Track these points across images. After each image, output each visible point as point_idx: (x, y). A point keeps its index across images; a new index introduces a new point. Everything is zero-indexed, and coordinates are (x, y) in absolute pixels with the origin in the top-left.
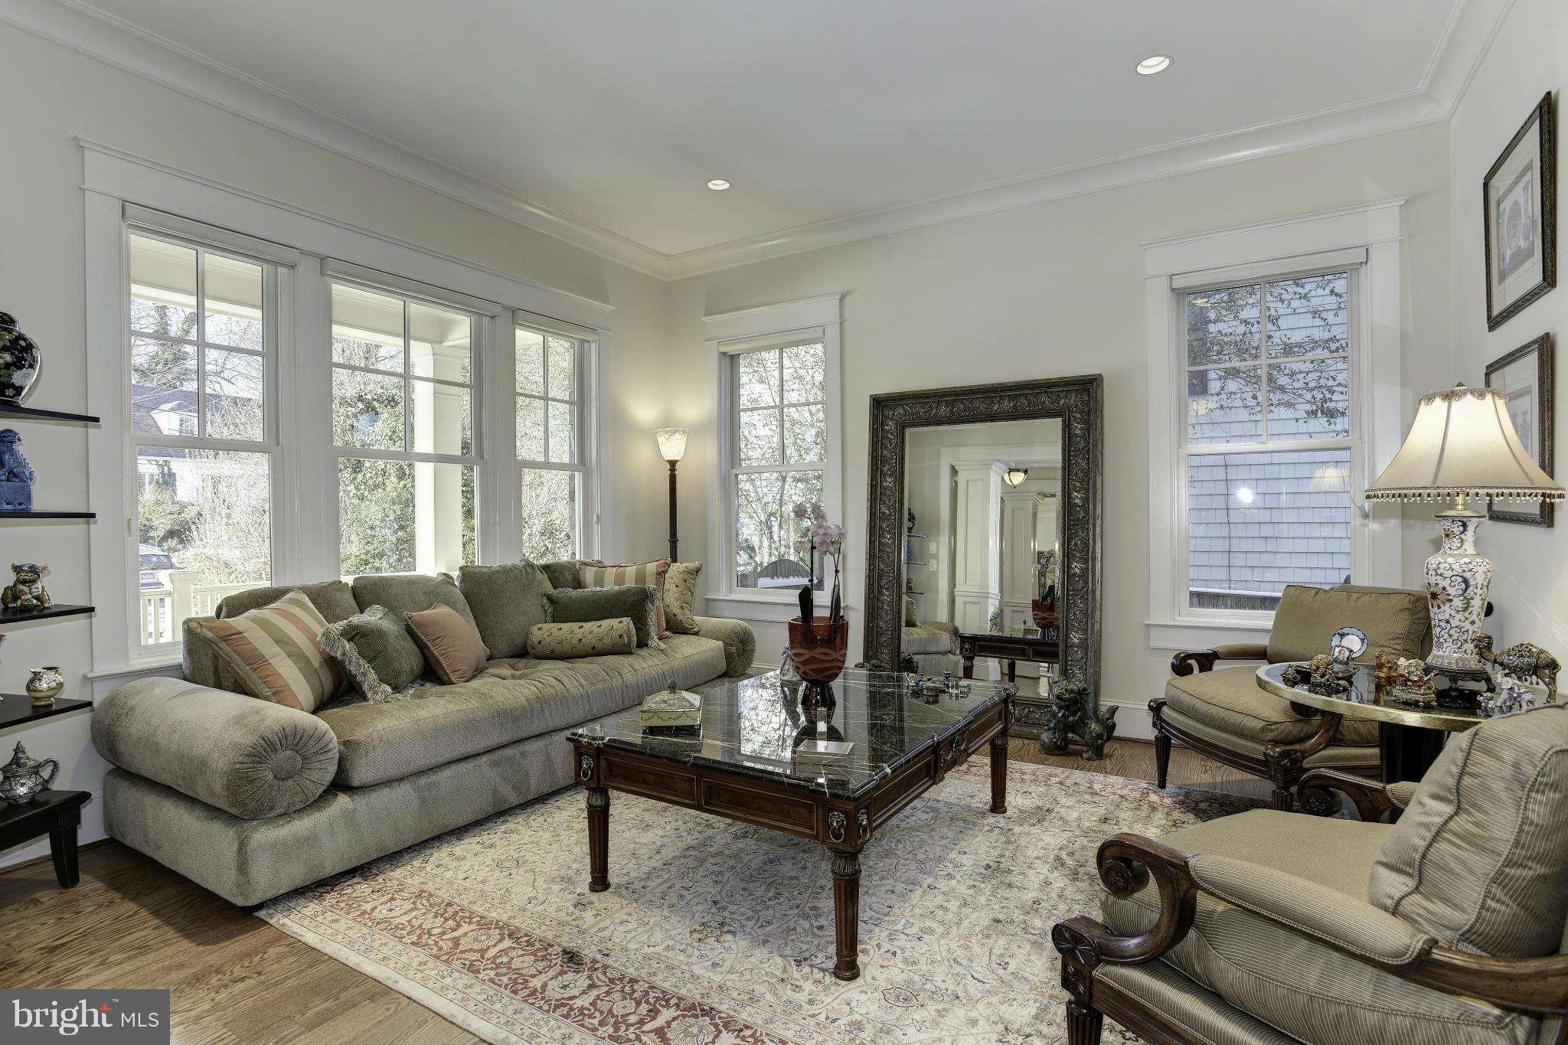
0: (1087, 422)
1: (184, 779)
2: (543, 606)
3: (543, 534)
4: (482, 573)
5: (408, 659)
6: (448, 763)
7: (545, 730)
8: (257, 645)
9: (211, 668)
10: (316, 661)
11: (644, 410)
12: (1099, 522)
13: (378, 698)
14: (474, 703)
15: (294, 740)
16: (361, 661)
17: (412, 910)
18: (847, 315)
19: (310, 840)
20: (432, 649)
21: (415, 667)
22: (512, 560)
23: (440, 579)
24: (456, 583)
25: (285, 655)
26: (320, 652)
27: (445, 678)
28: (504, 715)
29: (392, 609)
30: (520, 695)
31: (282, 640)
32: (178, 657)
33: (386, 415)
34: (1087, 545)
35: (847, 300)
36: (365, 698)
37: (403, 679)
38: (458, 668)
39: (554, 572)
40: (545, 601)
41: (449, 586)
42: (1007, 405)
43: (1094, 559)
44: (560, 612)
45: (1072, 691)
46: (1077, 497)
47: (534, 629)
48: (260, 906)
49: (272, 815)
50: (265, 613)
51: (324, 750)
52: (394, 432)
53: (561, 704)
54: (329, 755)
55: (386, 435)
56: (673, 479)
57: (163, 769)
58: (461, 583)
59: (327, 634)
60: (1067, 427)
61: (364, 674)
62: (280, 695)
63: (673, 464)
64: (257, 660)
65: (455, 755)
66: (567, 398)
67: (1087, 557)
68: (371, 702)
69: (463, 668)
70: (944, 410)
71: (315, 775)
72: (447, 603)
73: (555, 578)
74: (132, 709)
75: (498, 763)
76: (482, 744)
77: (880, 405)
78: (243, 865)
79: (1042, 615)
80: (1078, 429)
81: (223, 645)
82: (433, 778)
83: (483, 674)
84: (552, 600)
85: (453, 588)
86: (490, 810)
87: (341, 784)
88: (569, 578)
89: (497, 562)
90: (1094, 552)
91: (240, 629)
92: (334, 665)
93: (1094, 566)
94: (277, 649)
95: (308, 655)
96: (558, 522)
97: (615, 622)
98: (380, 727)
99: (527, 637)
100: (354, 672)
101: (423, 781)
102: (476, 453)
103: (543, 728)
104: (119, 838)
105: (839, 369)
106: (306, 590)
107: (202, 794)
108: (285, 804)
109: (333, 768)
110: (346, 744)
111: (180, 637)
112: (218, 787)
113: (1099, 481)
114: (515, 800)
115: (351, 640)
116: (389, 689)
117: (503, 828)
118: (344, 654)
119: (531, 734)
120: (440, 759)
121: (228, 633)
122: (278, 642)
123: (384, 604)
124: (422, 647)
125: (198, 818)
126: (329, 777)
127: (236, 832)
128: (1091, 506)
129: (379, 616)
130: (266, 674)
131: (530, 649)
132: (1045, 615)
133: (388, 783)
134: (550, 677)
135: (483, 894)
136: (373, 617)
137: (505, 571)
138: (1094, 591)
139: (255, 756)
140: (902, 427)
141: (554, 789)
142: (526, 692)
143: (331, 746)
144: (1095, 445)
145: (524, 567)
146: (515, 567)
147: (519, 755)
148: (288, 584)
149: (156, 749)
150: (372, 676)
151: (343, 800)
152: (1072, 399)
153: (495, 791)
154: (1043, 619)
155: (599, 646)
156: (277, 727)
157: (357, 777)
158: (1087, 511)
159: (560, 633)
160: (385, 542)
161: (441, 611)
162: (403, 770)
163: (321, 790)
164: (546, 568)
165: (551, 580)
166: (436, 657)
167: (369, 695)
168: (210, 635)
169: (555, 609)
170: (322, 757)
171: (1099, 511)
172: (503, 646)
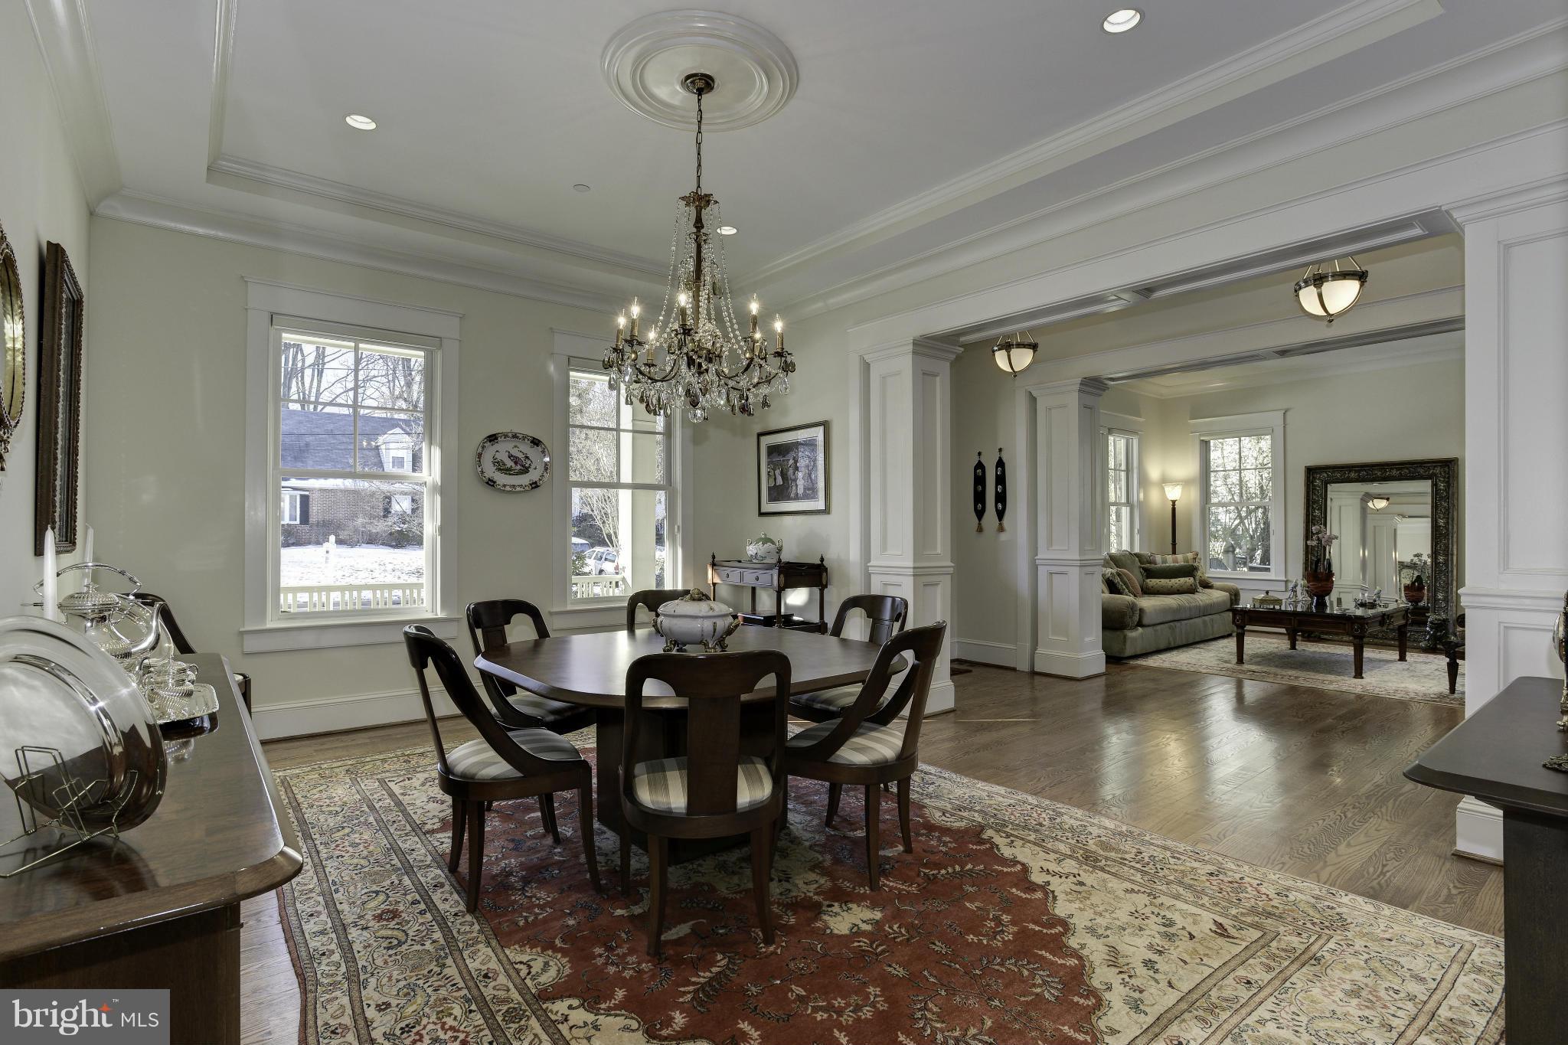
0: (1448, 482)
2: (1141, 573)
7: (1180, 618)
11: (1154, 472)
12: (1455, 535)
14: (1162, 603)
16: (1122, 585)
18: (1288, 421)
19: (1136, 640)
34: (1448, 547)
35: (1288, 413)
38: (1137, 592)
39: (1139, 557)
40: (1141, 570)
42: (1395, 473)
43: (1452, 555)
44: (1152, 575)
45: (1439, 620)
46: (1441, 522)
47: (1148, 581)
53: (1184, 609)
56: (1174, 510)
60: (1435, 485)
61: (1124, 589)
63: (1174, 502)
65: (1162, 621)
67: (1447, 553)
70: (1353, 475)
71: (1135, 618)
72: (1123, 567)
77: (1311, 472)
79: (1411, 594)
80: (1442, 486)
84: (1145, 570)
86: (1167, 646)
87: (1139, 623)
88: (1145, 560)
90: (1452, 550)
93: (1452, 560)
97: (1187, 579)
98: (1145, 605)
99: (1143, 585)
100: (1120, 588)
105: (1283, 452)
109: (1138, 617)
110: (1140, 609)
113: (1455, 514)
114: (1172, 646)
118: (1118, 581)
119: (1177, 619)
126: (1137, 620)
128: (1450, 527)
132: (1414, 594)
133: (1148, 626)
138: (1452, 571)
140: (1326, 483)
144: (1453, 494)
147: (1174, 626)
151: (1140, 629)
152: (1438, 470)
154: (1413, 596)
155: (1181, 589)
158: (1448, 530)
159: (1161, 583)
161: (1124, 570)
162: (1151, 623)
163: (1135, 624)
164: (1136, 555)
165: (1139, 561)
169: (1148, 574)
171: (1455, 529)
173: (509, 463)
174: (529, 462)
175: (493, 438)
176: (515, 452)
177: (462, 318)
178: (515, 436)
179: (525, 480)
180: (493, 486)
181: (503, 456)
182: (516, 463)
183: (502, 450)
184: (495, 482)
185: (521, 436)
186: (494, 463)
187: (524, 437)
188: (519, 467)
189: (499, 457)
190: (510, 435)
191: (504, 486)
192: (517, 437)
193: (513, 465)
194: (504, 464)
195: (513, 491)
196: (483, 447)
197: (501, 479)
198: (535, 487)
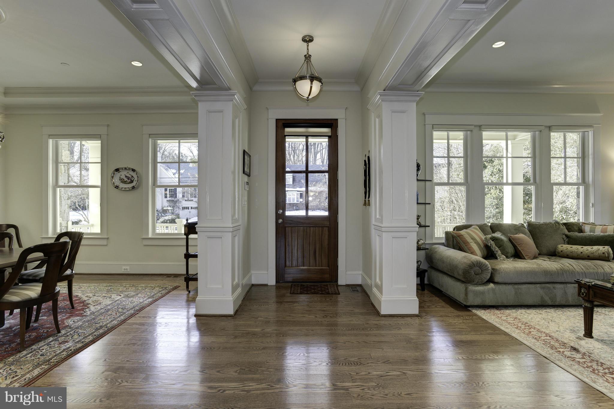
1: (451, 270)
2: (563, 238)
3: (561, 211)
4: (536, 224)
5: (510, 249)
6: (525, 283)
7: (564, 281)
8: (467, 239)
9: (452, 245)
10: (482, 246)
13: (501, 259)
14: (535, 266)
15: (479, 265)
16: (496, 247)
17: (513, 321)
19: (483, 293)
20: (518, 247)
21: (512, 252)
22: (548, 221)
23: (520, 225)
24: (526, 227)
25: (474, 243)
26: (483, 243)
27: (523, 257)
28: (546, 273)
29: (504, 234)
30: (554, 267)
31: (473, 239)
32: (443, 241)
33: (489, 167)
36: (496, 258)
37: (509, 255)
38: (528, 255)
39: (569, 226)
40: (564, 236)
41: (524, 228)
44: (571, 241)
47: (559, 246)
48: (469, 306)
49: (473, 283)
50: (468, 231)
51: (487, 269)
52: (492, 172)
53: (572, 273)
54: (488, 271)
55: (489, 174)
57: (445, 267)
58: (527, 227)
59: (486, 238)
61: (497, 251)
62: (473, 253)
64: (466, 243)
65: (528, 281)
66: (576, 156)
68: (499, 260)
69: (530, 255)
71: (484, 276)
72: (523, 233)
73: (569, 228)
74: (436, 252)
75: (544, 288)
76: (538, 280)
78: (466, 294)
81: (458, 238)
82: (520, 286)
83: (537, 259)
84: (567, 236)
85: (525, 229)
86: (540, 303)
87: (491, 280)
88: (576, 229)
89: (542, 221)
91: (463, 234)
92: (487, 247)
94: (472, 241)
95: (480, 243)
96: (570, 206)
97: (600, 247)
98: (503, 267)
99: (556, 248)
100: (493, 250)
101: (516, 286)
102: (533, 181)
103: (563, 281)
104: (432, 284)
106: (478, 225)
107: (456, 275)
108: (477, 281)
109: (489, 275)
110: (493, 269)
111: (444, 236)
112: (461, 272)
114: (550, 304)
115: (493, 241)
116: (505, 257)
117: (545, 310)
118: (491, 245)
119: (557, 281)
120: (522, 281)
121: (460, 235)
122: (472, 239)
123: (501, 232)
124: (515, 246)
125: (454, 281)
126: (488, 277)
127: (465, 285)
129: (500, 235)
130: (469, 247)
131: (557, 253)
133: (505, 284)
134: (567, 263)
135: (538, 324)
136: (498, 235)
137: (546, 224)
139: (470, 266)
141: (567, 304)
142: (556, 266)
143: (489, 269)
145: (554, 223)
146: (551, 223)
147: (552, 288)
148: (472, 224)
149: (443, 262)
150: (499, 252)
151: (492, 285)
153: (542, 297)
155: (591, 256)
156: (475, 260)
157: (497, 279)
159: (571, 249)
160: (491, 213)
161: (521, 236)
162: (509, 281)
163: (486, 280)
164: (565, 224)
165: (567, 229)
166: (520, 250)
167: (498, 258)
168: (455, 235)
169: (569, 240)
170: (486, 271)
172: (544, 251)
173: (126, 179)
174: (133, 178)
175: (117, 170)
176: (128, 175)
177: (108, 126)
178: (125, 169)
179: (130, 186)
180: (117, 188)
181: (123, 177)
182: (128, 179)
183: (123, 174)
184: (118, 187)
185: (128, 168)
186: (120, 179)
187: (129, 169)
188: (129, 181)
189: (122, 177)
190: (124, 168)
191: (122, 188)
192: (127, 169)
193: (127, 180)
194: (124, 180)
195: (125, 190)
196: (114, 174)
197: (122, 185)
198: (134, 188)
